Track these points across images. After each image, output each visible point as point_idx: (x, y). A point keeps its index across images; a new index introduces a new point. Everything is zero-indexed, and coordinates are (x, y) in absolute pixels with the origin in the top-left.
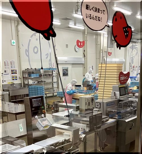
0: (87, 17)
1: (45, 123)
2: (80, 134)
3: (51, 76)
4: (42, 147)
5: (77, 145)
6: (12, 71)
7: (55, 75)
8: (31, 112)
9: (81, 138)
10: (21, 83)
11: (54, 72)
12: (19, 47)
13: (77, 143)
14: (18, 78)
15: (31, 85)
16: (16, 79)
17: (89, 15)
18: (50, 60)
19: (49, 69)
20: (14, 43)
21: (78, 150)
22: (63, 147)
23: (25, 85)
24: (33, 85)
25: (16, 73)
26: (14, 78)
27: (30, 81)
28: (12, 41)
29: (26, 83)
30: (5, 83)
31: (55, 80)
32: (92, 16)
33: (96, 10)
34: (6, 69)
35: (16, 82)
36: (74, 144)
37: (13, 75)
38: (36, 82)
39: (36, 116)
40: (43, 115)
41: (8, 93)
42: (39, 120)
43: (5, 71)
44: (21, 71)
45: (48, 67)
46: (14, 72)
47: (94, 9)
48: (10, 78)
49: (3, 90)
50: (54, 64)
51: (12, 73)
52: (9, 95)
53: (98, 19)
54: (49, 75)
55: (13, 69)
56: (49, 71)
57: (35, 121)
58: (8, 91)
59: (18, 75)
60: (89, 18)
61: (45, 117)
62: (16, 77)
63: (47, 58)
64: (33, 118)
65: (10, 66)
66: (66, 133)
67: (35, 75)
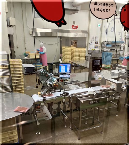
0: (95, 10)
1: (100, 76)
2: (122, 86)
3: (120, 46)
4: (94, 90)
5: (119, 93)
6: (95, 42)
7: (122, 46)
8: (92, 68)
9: (123, 90)
10: (100, 50)
11: (122, 44)
12: (102, 28)
13: (119, 92)
14: (98, 47)
15: (106, 51)
16: (97, 48)
17: (97, 9)
18: (121, 36)
19: (119, 42)
20: (99, 25)
21: (119, 97)
22: (108, 93)
23: (102, 51)
24: (107, 51)
25: (98, 44)
26: (96, 47)
27: (105, 49)
28: (99, 24)
29: (103, 50)
30: (90, 49)
31: (122, 49)
32: (100, 9)
33: (104, 5)
34: (92, 41)
35: (96, 49)
36: (117, 93)
37: (95, 45)
38: (109, 50)
39: (95, 71)
40: (99, 71)
41: (90, 55)
42: (96, 73)
43: (91, 42)
44: (100, 43)
45: (119, 41)
46: (97, 43)
47: (102, 4)
48: (94, 47)
49: (88, 54)
50: (123, 39)
51: (95, 44)
52: (91, 56)
53: (106, 11)
54: (119, 46)
55: (96, 41)
56: (119, 43)
57: (94, 74)
58: (91, 54)
59: (98, 45)
60: (97, 10)
61: (101, 72)
62: (97, 46)
63: (119, 35)
64: (93, 72)
65: (94, 40)
66: (113, 84)
67: (109, 45)
